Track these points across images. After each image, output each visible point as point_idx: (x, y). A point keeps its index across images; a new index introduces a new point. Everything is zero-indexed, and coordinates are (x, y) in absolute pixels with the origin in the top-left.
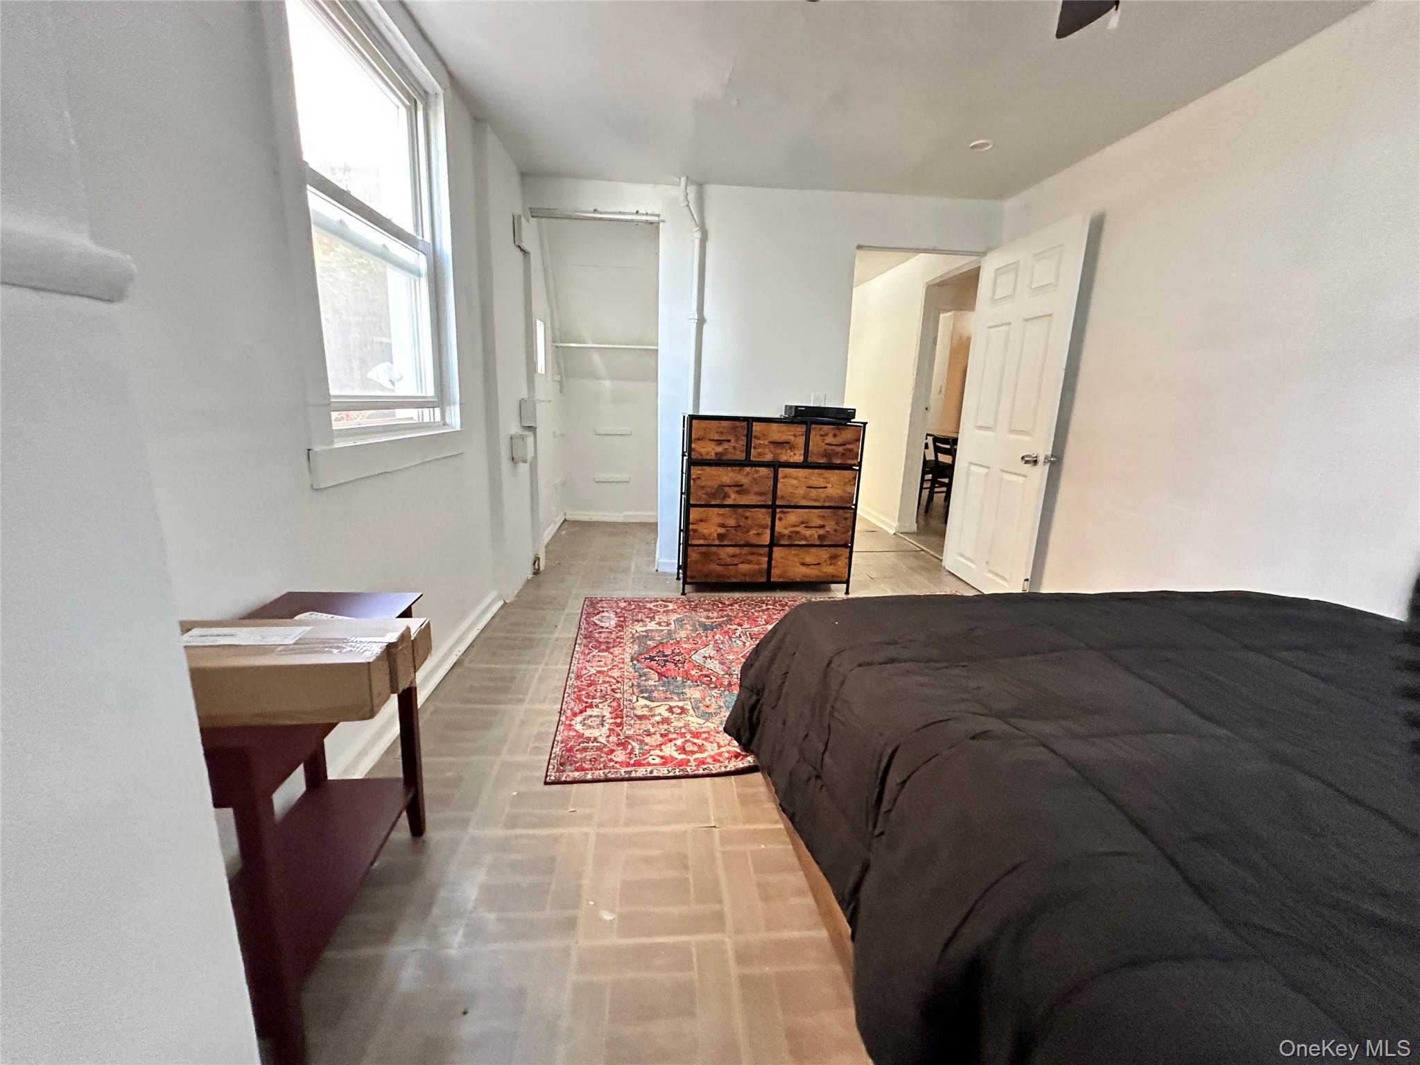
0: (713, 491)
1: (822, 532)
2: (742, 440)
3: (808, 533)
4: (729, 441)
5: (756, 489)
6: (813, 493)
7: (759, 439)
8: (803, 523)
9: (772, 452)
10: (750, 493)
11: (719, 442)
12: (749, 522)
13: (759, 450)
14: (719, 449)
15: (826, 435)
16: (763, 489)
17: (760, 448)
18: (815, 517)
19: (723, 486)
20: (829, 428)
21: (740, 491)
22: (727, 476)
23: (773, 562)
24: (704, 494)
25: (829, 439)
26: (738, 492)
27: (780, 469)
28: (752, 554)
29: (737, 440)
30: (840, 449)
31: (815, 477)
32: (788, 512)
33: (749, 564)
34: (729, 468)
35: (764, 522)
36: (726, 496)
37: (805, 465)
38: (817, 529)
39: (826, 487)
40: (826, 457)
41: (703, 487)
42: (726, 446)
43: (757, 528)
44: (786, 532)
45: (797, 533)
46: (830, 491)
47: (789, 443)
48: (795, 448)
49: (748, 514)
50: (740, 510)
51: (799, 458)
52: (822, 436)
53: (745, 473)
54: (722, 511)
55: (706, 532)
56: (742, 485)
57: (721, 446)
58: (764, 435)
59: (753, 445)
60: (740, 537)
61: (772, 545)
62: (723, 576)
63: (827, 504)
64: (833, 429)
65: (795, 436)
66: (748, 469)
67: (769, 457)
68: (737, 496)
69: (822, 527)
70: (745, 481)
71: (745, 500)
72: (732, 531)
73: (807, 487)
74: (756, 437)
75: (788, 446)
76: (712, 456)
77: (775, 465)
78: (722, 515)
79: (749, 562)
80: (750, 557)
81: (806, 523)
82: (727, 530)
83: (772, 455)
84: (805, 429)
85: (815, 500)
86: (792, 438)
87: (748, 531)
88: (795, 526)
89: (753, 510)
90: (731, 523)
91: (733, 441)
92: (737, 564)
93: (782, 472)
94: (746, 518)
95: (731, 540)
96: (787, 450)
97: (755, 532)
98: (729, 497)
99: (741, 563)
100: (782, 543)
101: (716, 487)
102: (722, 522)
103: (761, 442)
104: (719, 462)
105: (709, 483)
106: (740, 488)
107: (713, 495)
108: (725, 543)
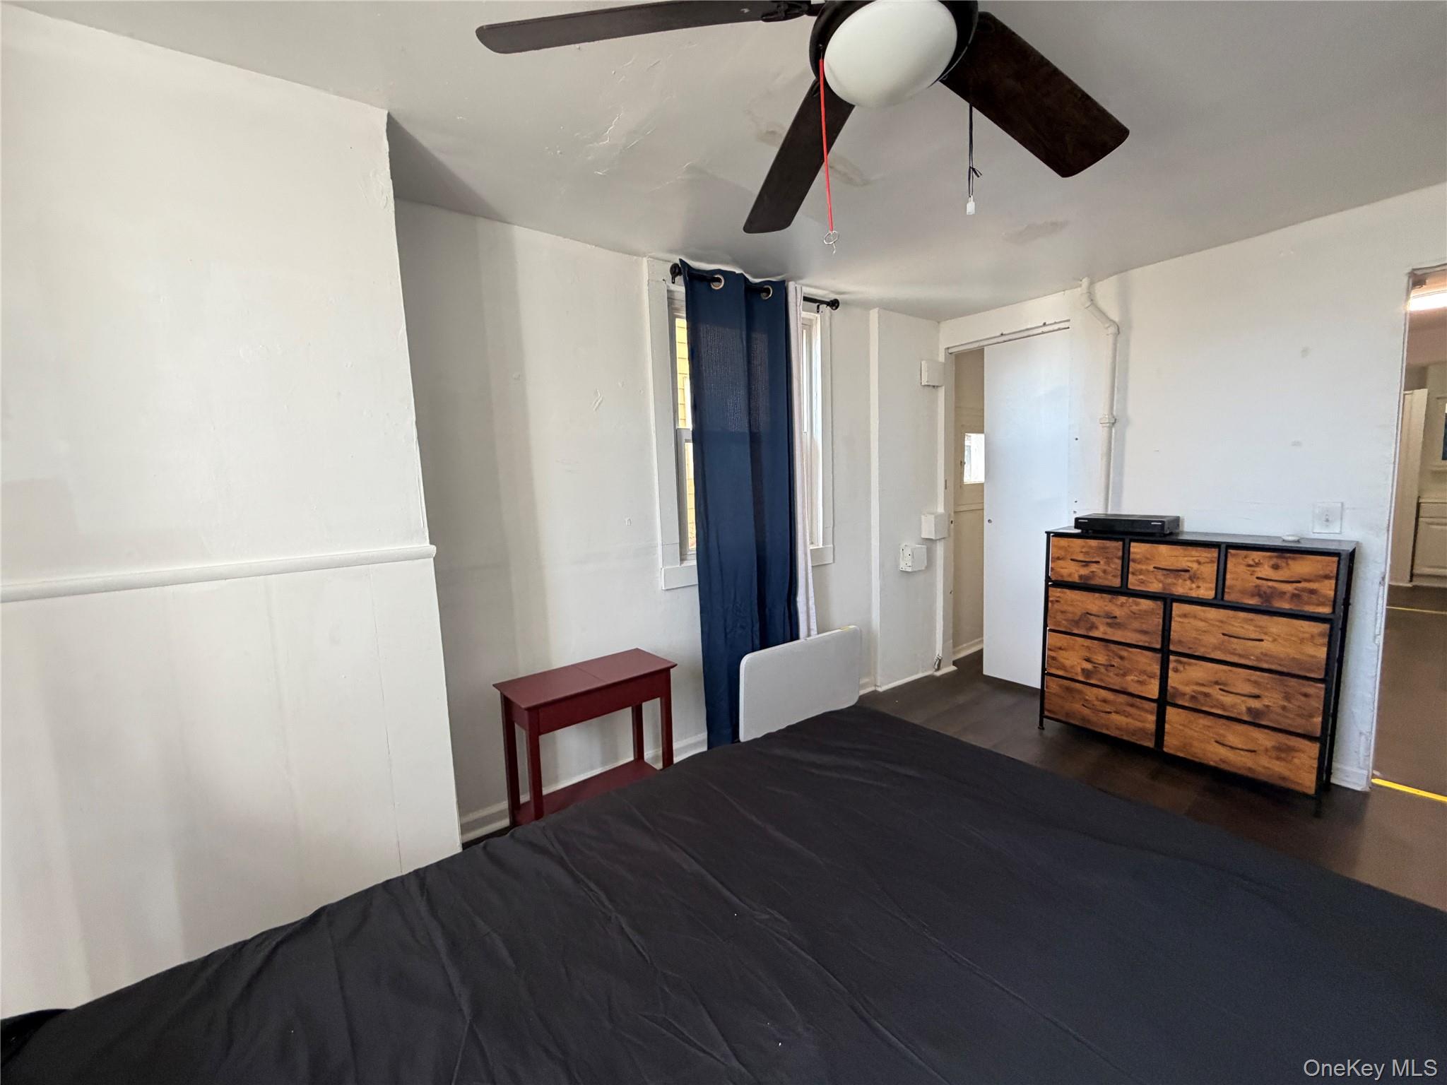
0: (1077, 618)
1: (1255, 704)
2: (1116, 563)
3: (1228, 699)
4: (1097, 562)
5: (1136, 625)
6: (1236, 645)
7: (1139, 563)
8: (1217, 683)
9: (1161, 582)
10: (1126, 628)
11: (1086, 564)
12: (1126, 664)
13: (1141, 577)
14: (1084, 571)
15: (1257, 564)
16: (1144, 627)
17: (1141, 574)
18: (1241, 681)
19: (1088, 613)
20: (1264, 557)
21: (1113, 623)
22: (1094, 603)
23: (1167, 726)
24: (1065, 620)
25: (1266, 571)
26: (1109, 625)
27: (1175, 605)
28: (1132, 705)
29: (1108, 563)
30: (1289, 588)
31: (1239, 623)
32: (1190, 664)
33: (1126, 717)
34: (1097, 595)
35: (1149, 669)
36: (1093, 627)
37: (1218, 602)
38: (1243, 698)
39: (1262, 640)
40: (1259, 595)
41: (1062, 612)
42: (1094, 568)
43: (1136, 673)
44: (1188, 690)
45: (1206, 695)
46: (1267, 645)
47: (1187, 571)
48: (1198, 578)
49: (1124, 654)
50: (1112, 646)
51: (1207, 592)
52: (1250, 566)
53: (1119, 603)
54: (1088, 642)
55: (1068, 663)
56: (1115, 617)
57: (1085, 568)
58: (1147, 559)
59: (1131, 570)
60: (1113, 680)
61: (1164, 701)
62: (1089, 721)
63: (1265, 666)
64: (1271, 557)
65: (1199, 563)
66: (1123, 599)
67: (1155, 587)
68: (1109, 630)
69: (1257, 697)
70: (1117, 612)
71: (1118, 636)
72: (1102, 670)
73: (1224, 634)
74: (1134, 561)
75: (1187, 575)
76: (1076, 579)
77: (1167, 600)
78: (1088, 647)
79: (1128, 715)
80: (1129, 709)
81: (1225, 684)
82: (1094, 667)
83: (1161, 585)
84: (1216, 555)
85: (1240, 656)
86: (1195, 566)
87: (1124, 675)
88: (1203, 685)
89: (1130, 649)
90: (1100, 658)
91: (1102, 562)
92: (1110, 713)
93: (1177, 608)
94: (1122, 658)
95: (1101, 680)
96: (1185, 580)
97: (1136, 678)
98: (1097, 628)
99: (1117, 712)
100: (1180, 702)
101: (1079, 613)
102: (1088, 655)
103: (1144, 567)
104: (1084, 586)
105: (1070, 609)
106: (1113, 622)
107: (1077, 623)
108: (1092, 681)
